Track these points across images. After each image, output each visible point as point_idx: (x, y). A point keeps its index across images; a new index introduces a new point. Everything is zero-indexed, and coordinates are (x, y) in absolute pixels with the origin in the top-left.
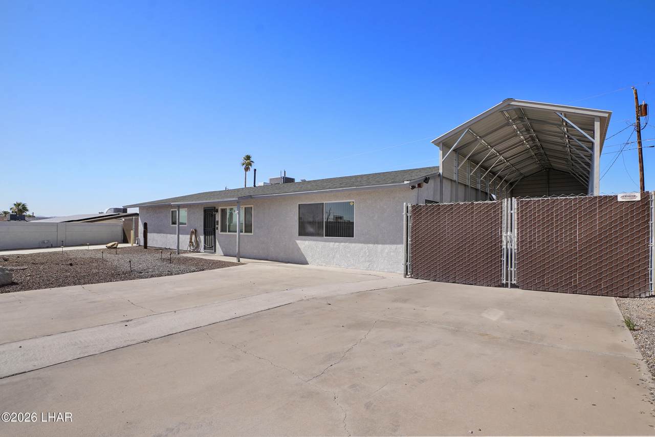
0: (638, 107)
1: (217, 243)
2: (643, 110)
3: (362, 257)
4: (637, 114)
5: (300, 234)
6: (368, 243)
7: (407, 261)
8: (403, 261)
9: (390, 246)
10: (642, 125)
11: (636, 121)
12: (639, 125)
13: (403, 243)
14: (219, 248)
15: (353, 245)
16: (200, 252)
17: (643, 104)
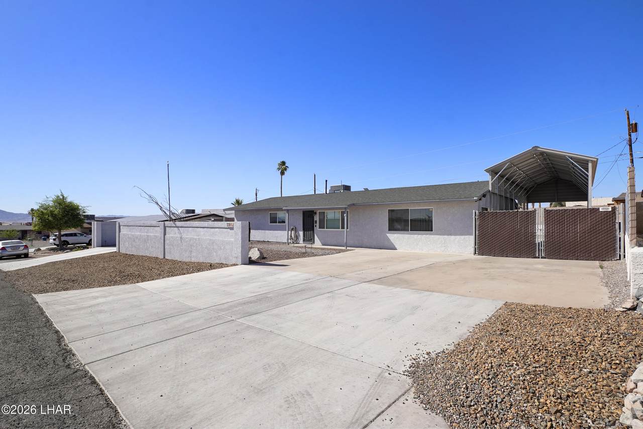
0: (629, 125)
1: (316, 237)
2: (633, 128)
3: (440, 244)
4: (629, 131)
5: (390, 230)
6: (444, 235)
7: (476, 245)
8: (473, 245)
9: (460, 236)
10: (633, 140)
11: (628, 137)
12: (630, 140)
13: (472, 235)
14: (317, 240)
15: (433, 236)
16: (299, 243)
17: (634, 123)
